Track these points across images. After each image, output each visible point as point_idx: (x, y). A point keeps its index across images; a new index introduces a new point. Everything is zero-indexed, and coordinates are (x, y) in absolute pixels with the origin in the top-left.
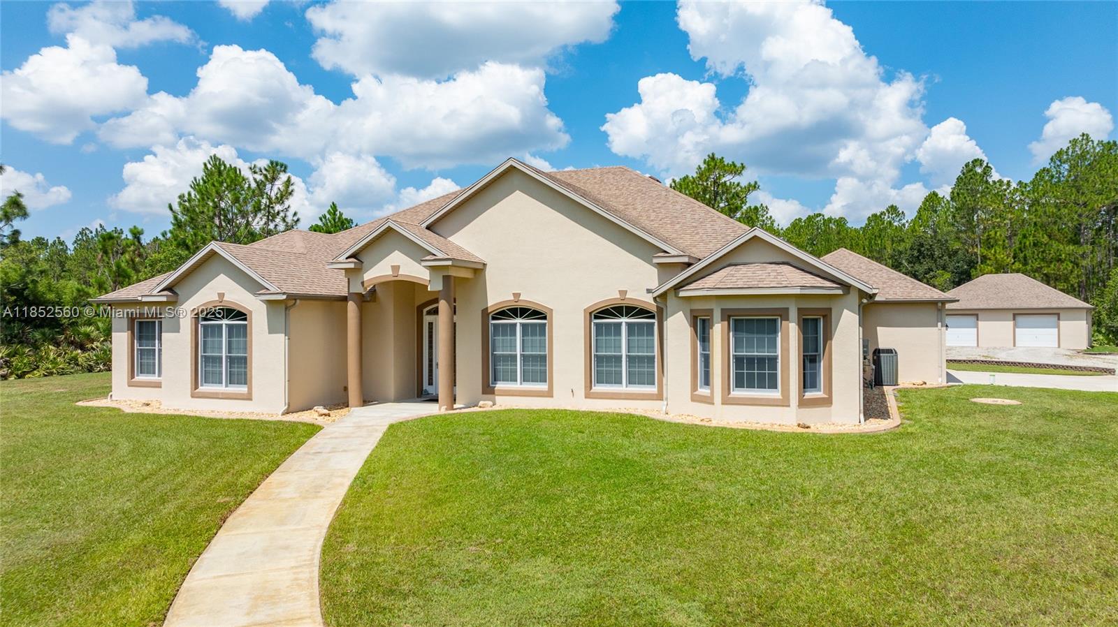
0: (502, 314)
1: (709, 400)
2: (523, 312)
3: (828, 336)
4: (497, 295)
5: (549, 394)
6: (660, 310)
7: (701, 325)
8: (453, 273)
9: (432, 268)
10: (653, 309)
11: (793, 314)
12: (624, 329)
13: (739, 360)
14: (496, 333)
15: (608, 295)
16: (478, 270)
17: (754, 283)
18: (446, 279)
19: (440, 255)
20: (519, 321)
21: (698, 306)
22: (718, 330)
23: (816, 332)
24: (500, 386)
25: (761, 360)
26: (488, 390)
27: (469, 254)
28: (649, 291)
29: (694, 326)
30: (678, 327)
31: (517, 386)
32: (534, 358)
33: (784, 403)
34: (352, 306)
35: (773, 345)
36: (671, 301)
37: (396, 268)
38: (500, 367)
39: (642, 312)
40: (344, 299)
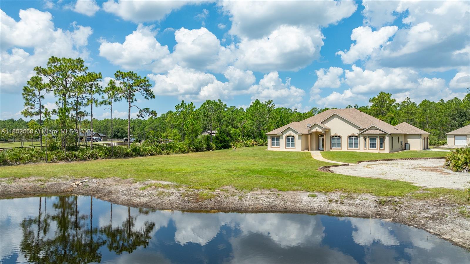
0: (334, 137)
1: (366, 150)
2: (337, 136)
3: (384, 140)
4: (332, 134)
5: (341, 149)
6: (359, 136)
7: (365, 139)
8: (326, 131)
9: (323, 130)
10: (358, 136)
11: (378, 137)
12: (353, 139)
13: (371, 144)
14: (332, 140)
15: (351, 134)
16: (329, 130)
17: (372, 133)
18: (325, 131)
19: (324, 128)
20: (336, 138)
21: (364, 136)
22: (367, 139)
23: (382, 140)
24: (333, 148)
25: (374, 144)
26: (331, 149)
27: (328, 127)
28: (357, 133)
29: (364, 139)
30: (362, 139)
31: (336, 148)
32: (339, 144)
33: (377, 150)
34: (309, 135)
35: (376, 142)
36: (361, 135)
37: (317, 130)
38: (333, 145)
39: (356, 137)
40: (308, 134)
